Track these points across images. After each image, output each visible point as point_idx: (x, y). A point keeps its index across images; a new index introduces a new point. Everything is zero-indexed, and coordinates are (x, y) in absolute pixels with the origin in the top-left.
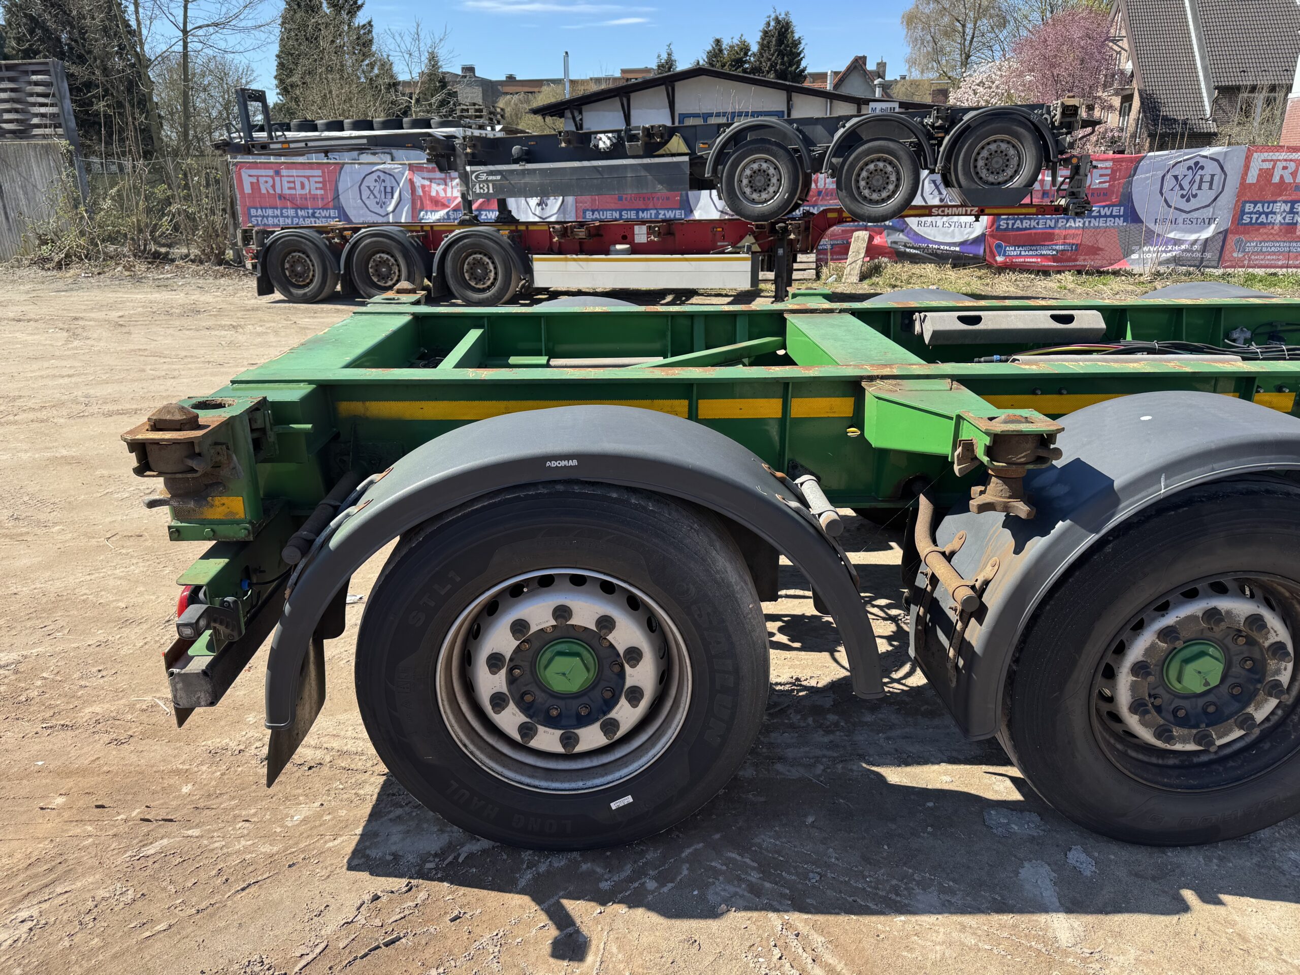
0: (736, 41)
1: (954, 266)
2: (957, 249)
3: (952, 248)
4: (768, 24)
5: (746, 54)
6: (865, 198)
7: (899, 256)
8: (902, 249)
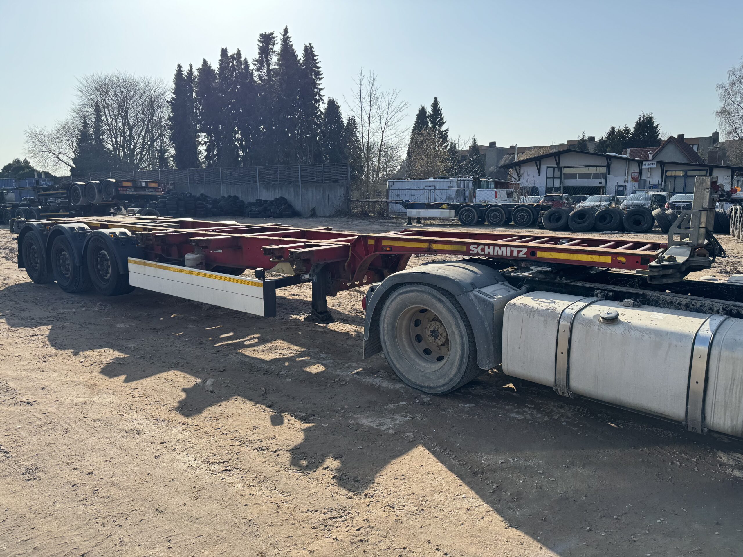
0: (622, 128)
4: (640, 119)
5: (628, 133)
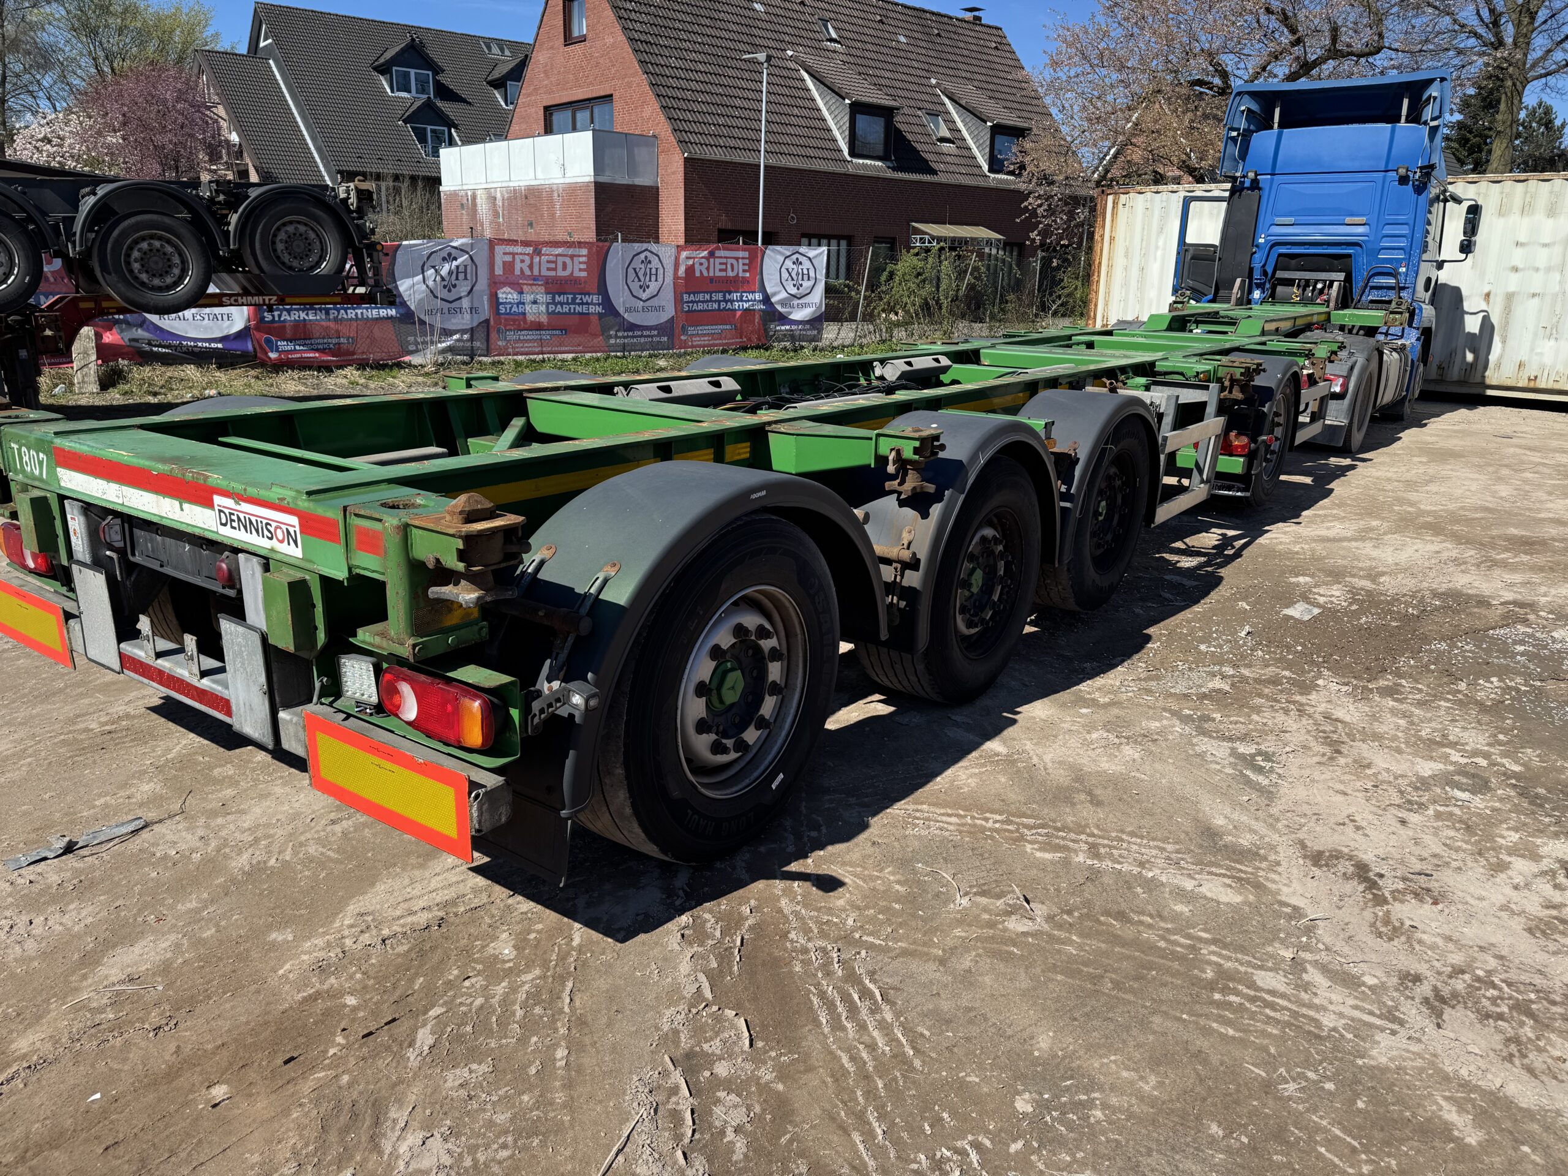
1: (220, 367)
2: (220, 346)
3: (213, 345)
6: (143, 284)
7: (144, 357)
8: (147, 348)
